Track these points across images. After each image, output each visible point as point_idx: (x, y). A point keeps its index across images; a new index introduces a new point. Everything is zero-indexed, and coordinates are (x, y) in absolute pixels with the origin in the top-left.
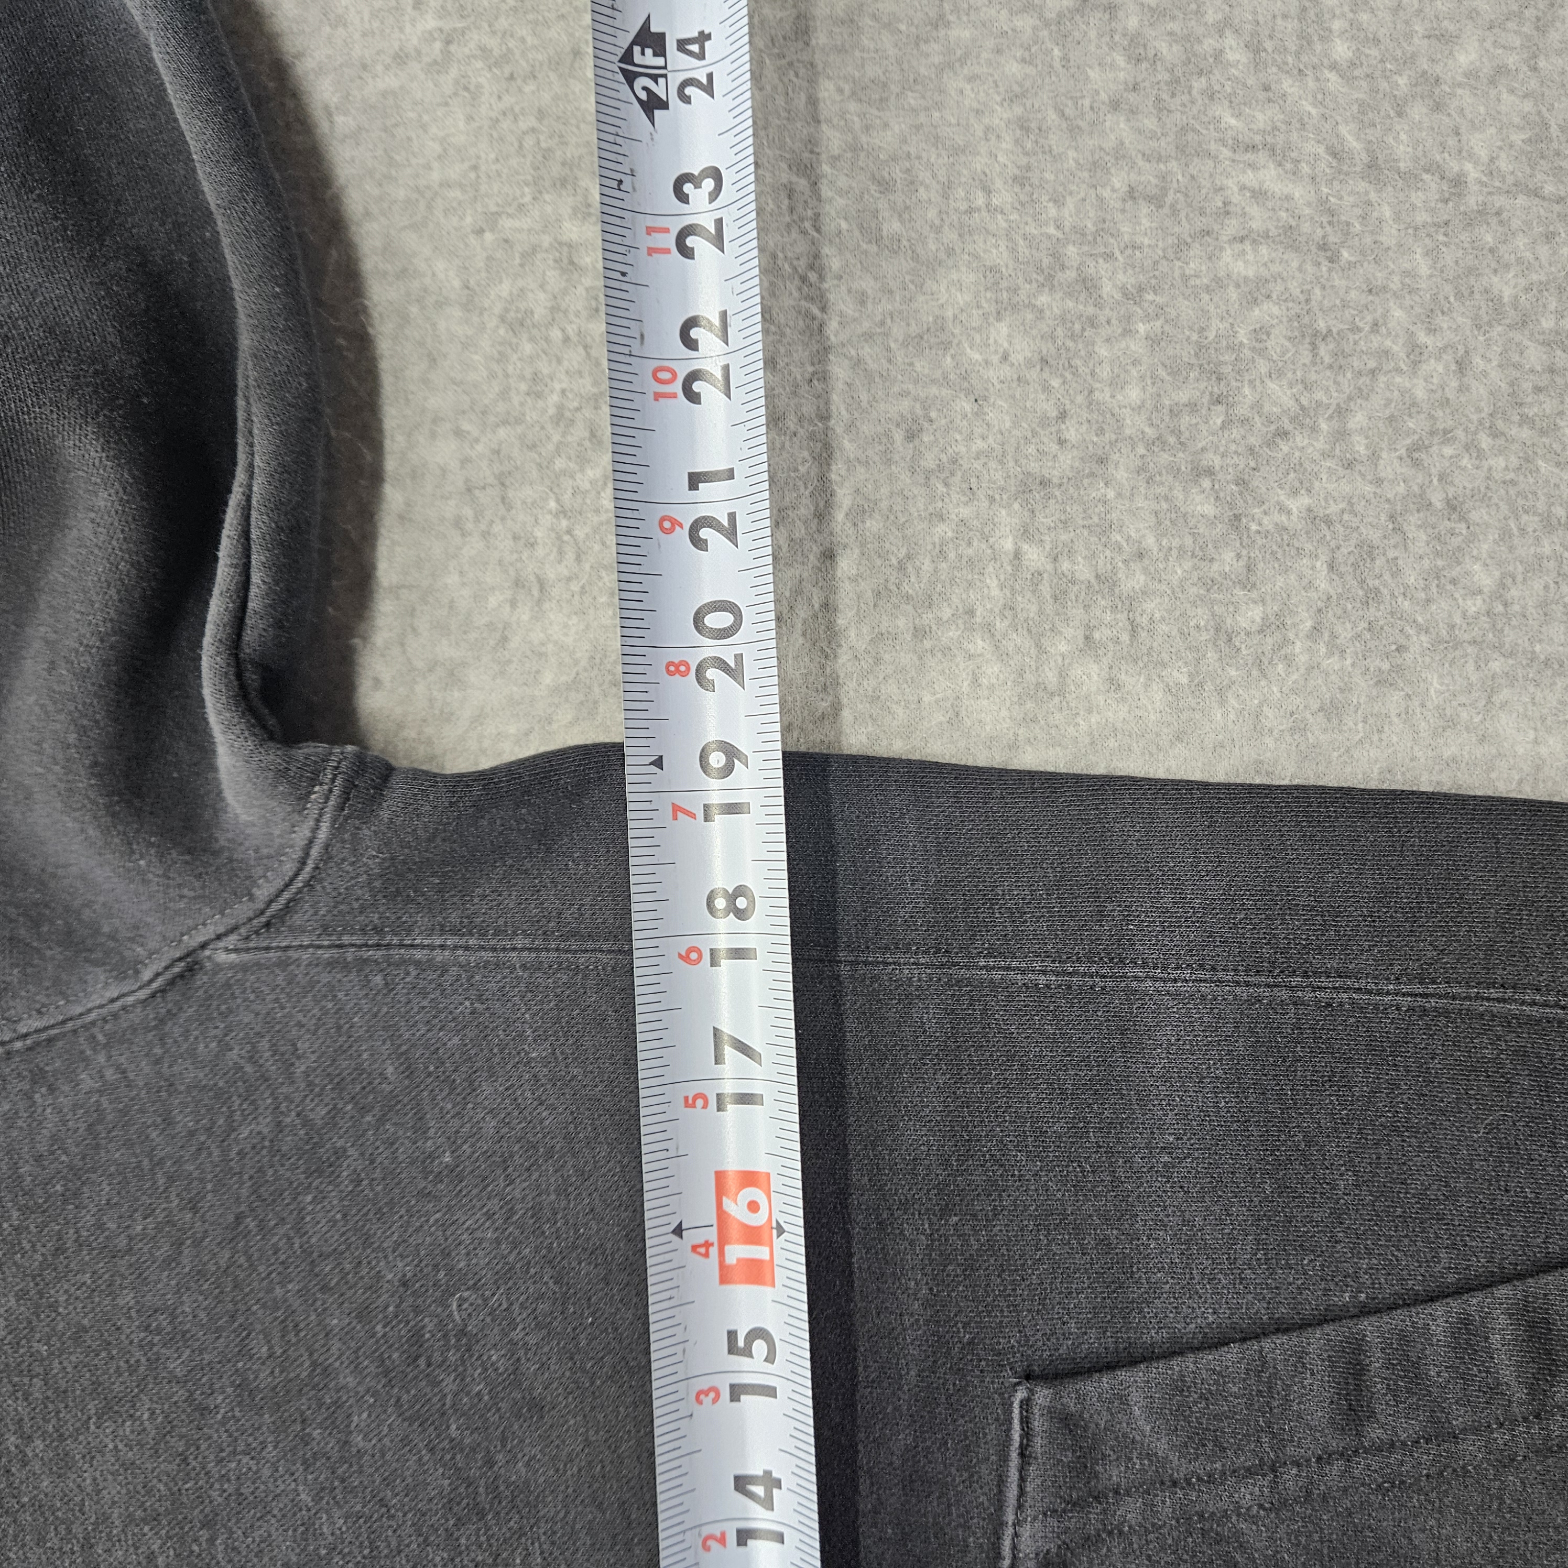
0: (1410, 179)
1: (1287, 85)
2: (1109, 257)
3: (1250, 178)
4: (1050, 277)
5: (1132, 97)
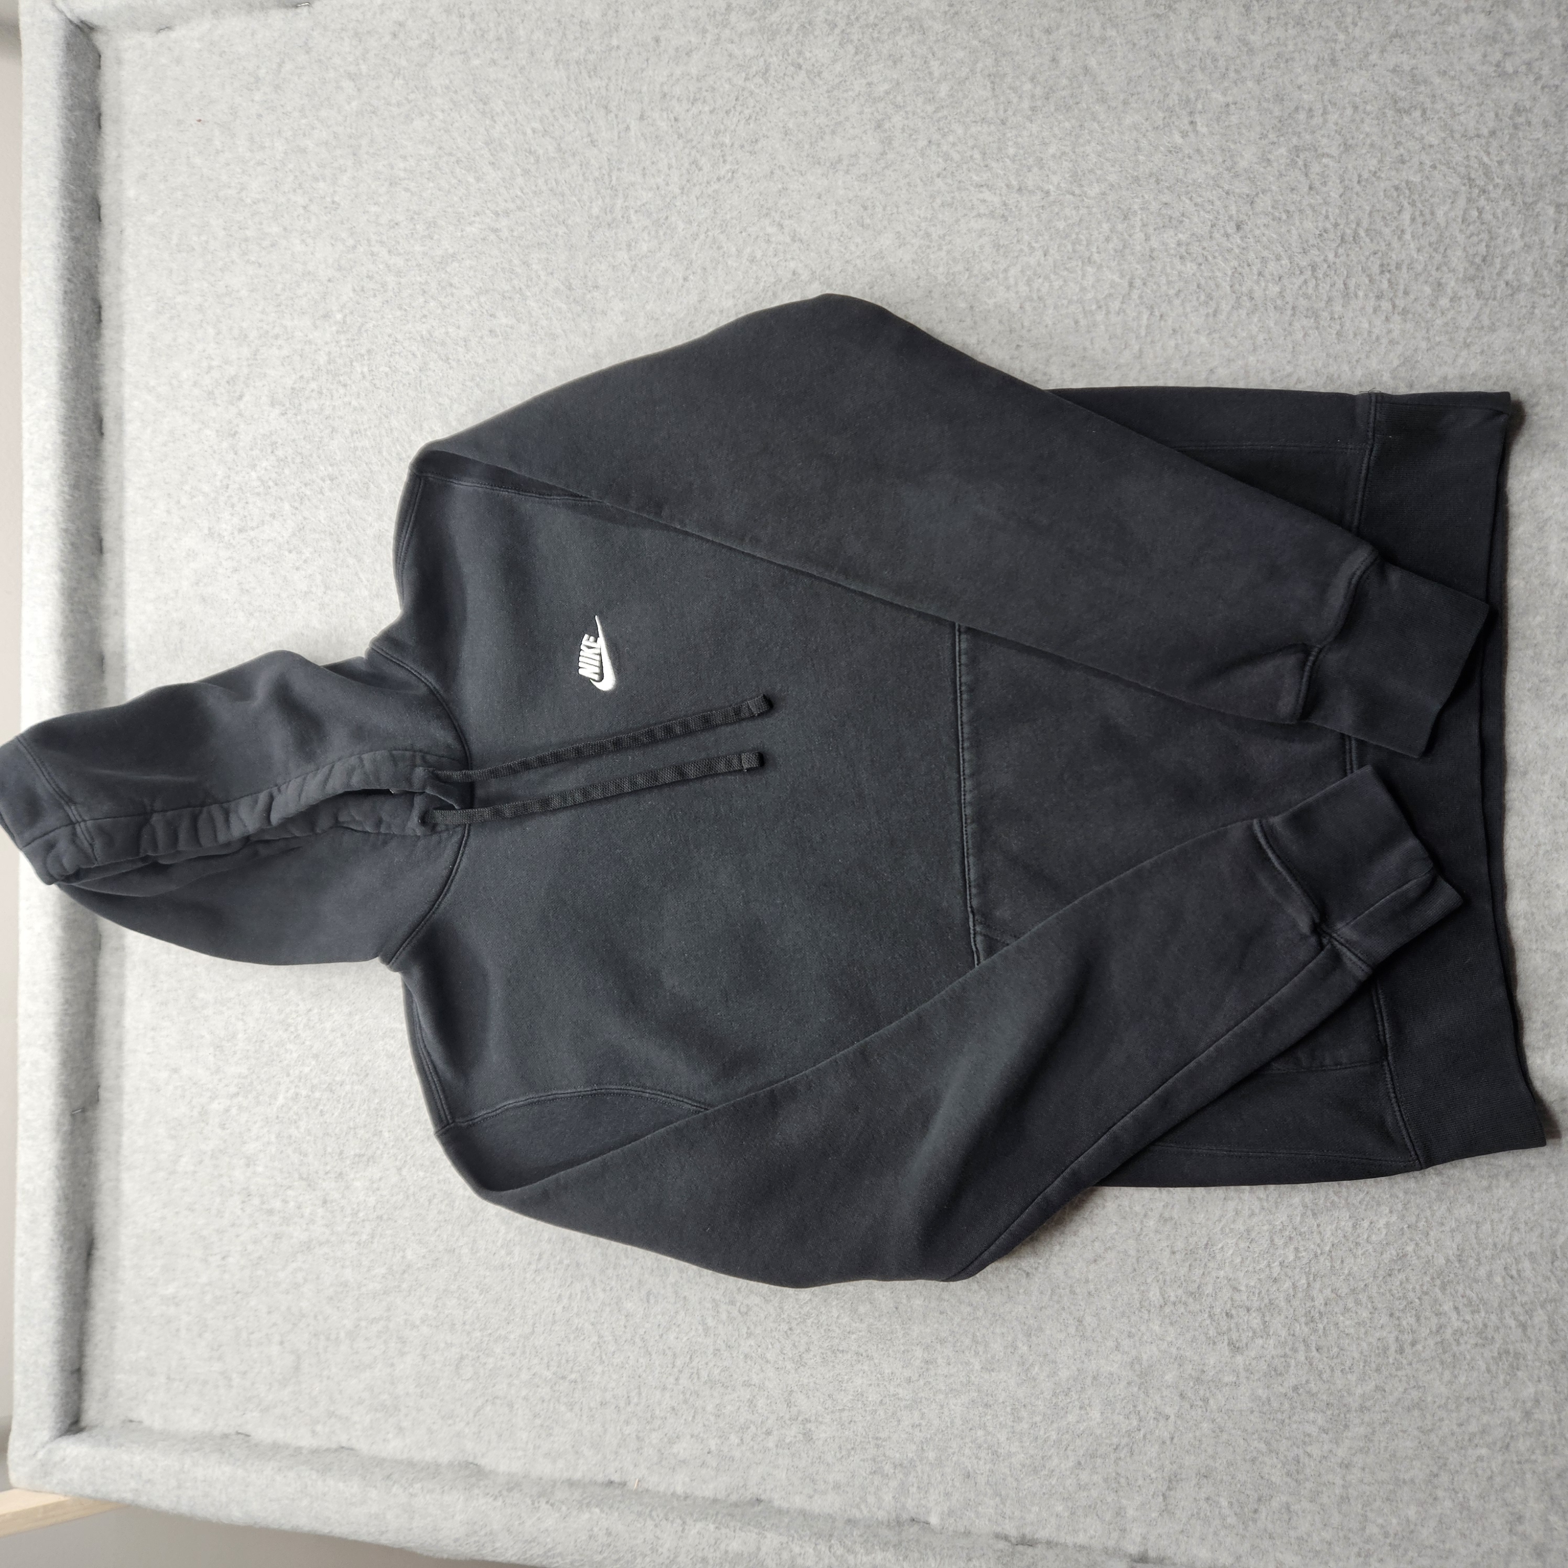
0: (1032, 192)
1: (994, 164)
2: (935, 225)
3: (981, 196)
4: (916, 234)
5: (944, 173)
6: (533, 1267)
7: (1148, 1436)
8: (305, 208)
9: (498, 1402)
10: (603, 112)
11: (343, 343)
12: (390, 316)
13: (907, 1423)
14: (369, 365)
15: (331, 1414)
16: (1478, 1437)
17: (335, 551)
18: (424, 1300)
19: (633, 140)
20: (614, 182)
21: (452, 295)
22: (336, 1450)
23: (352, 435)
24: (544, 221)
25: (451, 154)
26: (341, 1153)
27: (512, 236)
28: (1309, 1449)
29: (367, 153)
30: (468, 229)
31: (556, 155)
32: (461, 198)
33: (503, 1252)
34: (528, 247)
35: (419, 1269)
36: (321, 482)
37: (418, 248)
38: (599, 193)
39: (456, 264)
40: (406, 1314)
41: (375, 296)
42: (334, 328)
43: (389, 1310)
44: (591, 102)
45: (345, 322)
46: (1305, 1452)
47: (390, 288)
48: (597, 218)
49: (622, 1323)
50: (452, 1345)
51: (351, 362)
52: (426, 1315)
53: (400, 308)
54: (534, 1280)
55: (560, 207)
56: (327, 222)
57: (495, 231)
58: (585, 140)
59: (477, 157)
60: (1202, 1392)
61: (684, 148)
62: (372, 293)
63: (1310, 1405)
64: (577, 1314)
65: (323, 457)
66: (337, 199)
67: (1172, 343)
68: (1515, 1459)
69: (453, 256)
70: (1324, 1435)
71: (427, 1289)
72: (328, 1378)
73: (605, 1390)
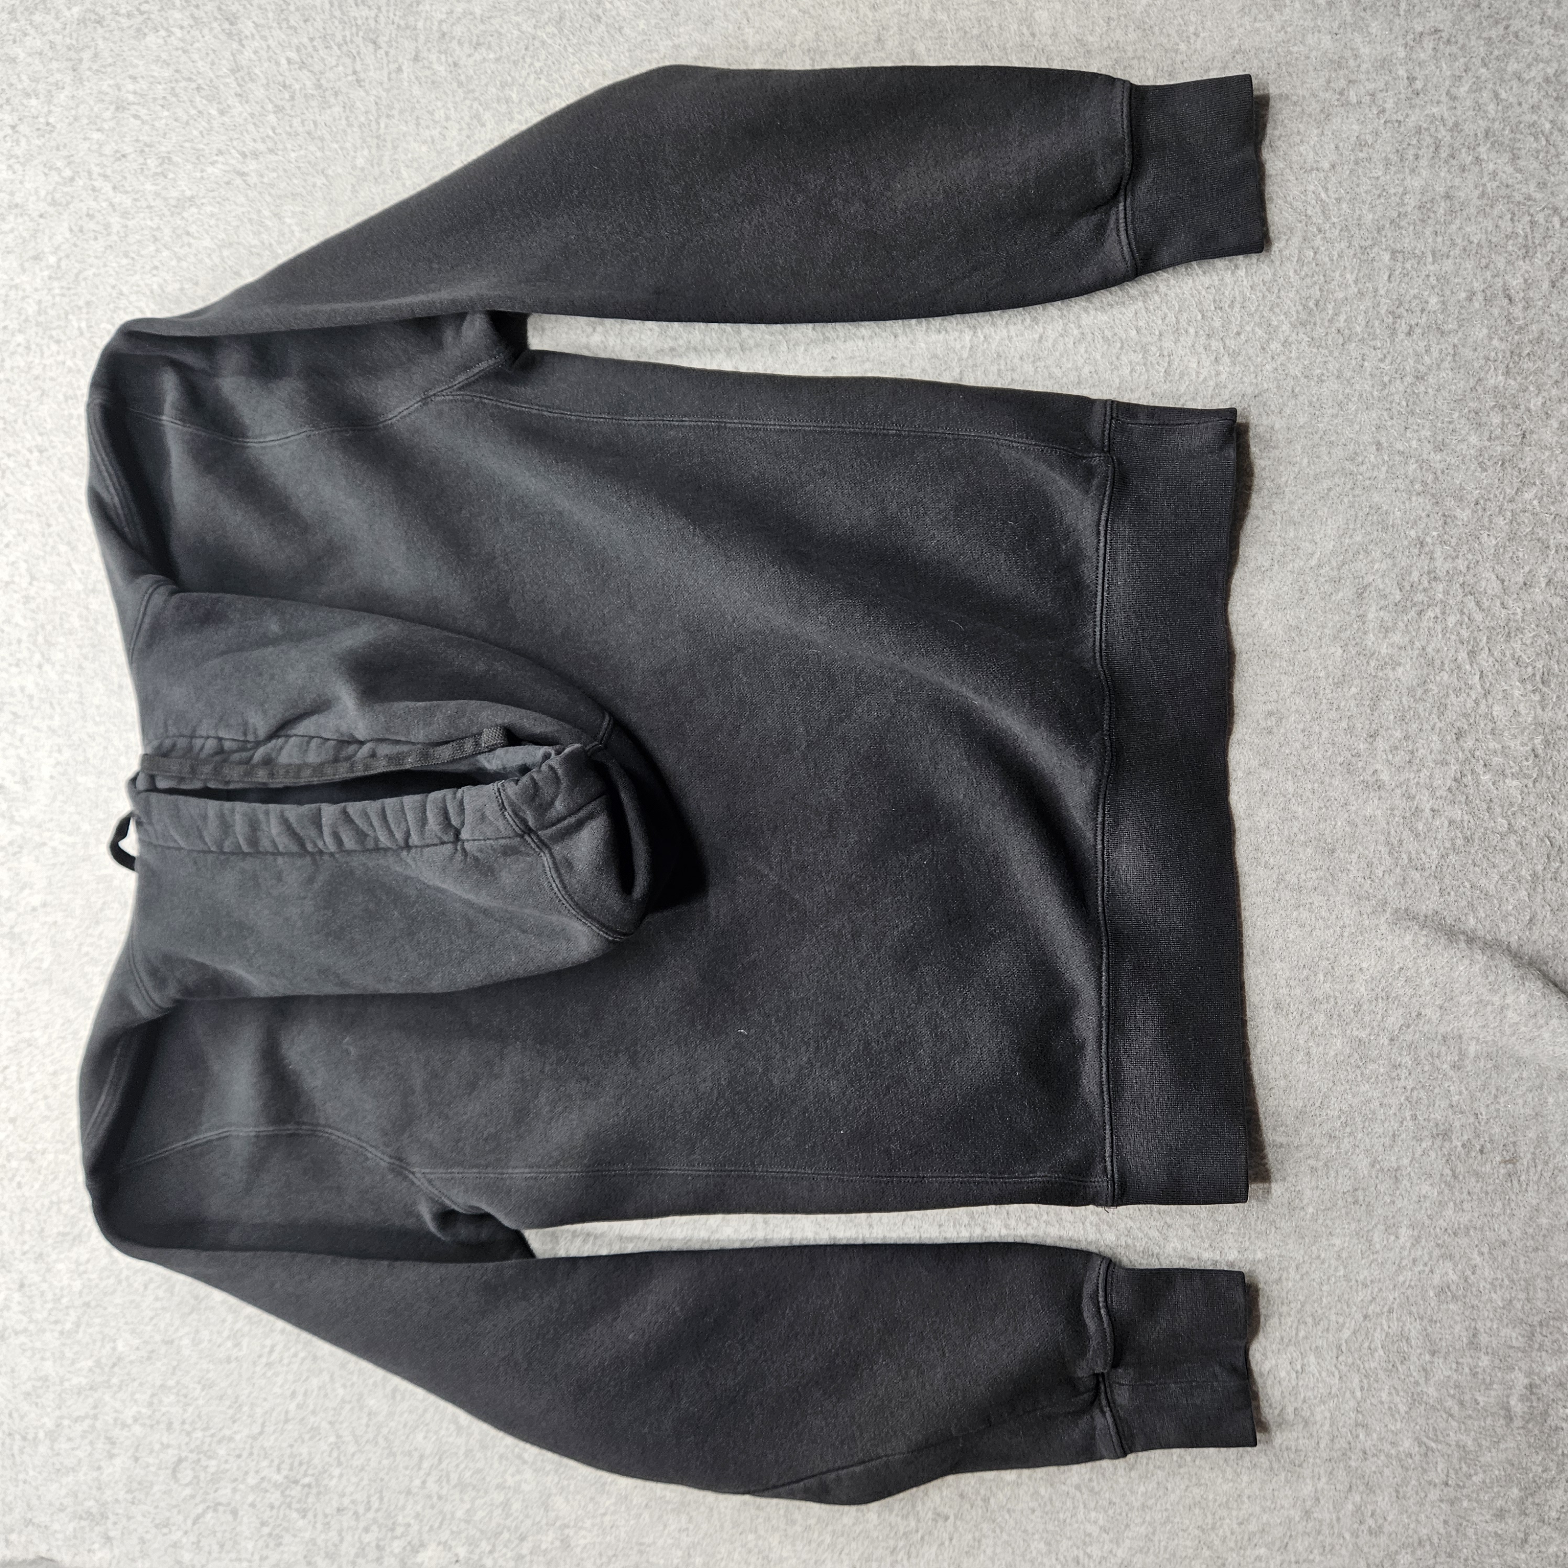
6: (264, 1360)
7: (926, 1538)
8: (13, 127)
9: (221, 1509)
10: (371, 47)
11: (57, 291)
12: (114, 265)
13: (673, 1527)
14: (87, 320)
15: (28, 1522)
16: (1258, 1536)
17: (43, 535)
18: (137, 1396)
19: (406, 84)
20: (382, 131)
21: (190, 245)
22: (33, 1562)
23: (66, 400)
24: (299, 168)
25: (190, 79)
26: (42, 1230)
27: (262, 183)
28: (1089, 1550)
29: (90, 69)
30: (210, 170)
31: (315, 92)
32: (201, 132)
33: (229, 1344)
34: (279, 197)
35: (131, 1362)
36: (28, 455)
37: (149, 186)
38: (364, 142)
39: (194, 210)
40: (116, 1411)
41: (96, 239)
42: (46, 273)
43: (95, 1407)
44: (357, 35)
45: (59, 267)
46: (1085, 1553)
47: (115, 230)
48: (362, 169)
49: (364, 1421)
50: (168, 1446)
51: (67, 314)
52: (139, 1412)
53: (126, 255)
54: (264, 1374)
55: (319, 154)
56: (39, 147)
57: (242, 174)
58: (350, 78)
59: (222, 87)
60: (982, 1492)
61: (465, 99)
62: (92, 235)
63: (1092, 1505)
64: (314, 1412)
65: (30, 423)
66: (52, 120)
67: (995, 368)
68: (1293, 1559)
69: (191, 199)
70: (1105, 1535)
71: (141, 1384)
72: (25, 1482)
73: (343, 1495)
